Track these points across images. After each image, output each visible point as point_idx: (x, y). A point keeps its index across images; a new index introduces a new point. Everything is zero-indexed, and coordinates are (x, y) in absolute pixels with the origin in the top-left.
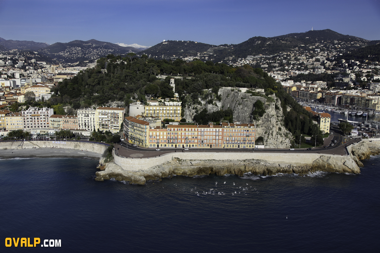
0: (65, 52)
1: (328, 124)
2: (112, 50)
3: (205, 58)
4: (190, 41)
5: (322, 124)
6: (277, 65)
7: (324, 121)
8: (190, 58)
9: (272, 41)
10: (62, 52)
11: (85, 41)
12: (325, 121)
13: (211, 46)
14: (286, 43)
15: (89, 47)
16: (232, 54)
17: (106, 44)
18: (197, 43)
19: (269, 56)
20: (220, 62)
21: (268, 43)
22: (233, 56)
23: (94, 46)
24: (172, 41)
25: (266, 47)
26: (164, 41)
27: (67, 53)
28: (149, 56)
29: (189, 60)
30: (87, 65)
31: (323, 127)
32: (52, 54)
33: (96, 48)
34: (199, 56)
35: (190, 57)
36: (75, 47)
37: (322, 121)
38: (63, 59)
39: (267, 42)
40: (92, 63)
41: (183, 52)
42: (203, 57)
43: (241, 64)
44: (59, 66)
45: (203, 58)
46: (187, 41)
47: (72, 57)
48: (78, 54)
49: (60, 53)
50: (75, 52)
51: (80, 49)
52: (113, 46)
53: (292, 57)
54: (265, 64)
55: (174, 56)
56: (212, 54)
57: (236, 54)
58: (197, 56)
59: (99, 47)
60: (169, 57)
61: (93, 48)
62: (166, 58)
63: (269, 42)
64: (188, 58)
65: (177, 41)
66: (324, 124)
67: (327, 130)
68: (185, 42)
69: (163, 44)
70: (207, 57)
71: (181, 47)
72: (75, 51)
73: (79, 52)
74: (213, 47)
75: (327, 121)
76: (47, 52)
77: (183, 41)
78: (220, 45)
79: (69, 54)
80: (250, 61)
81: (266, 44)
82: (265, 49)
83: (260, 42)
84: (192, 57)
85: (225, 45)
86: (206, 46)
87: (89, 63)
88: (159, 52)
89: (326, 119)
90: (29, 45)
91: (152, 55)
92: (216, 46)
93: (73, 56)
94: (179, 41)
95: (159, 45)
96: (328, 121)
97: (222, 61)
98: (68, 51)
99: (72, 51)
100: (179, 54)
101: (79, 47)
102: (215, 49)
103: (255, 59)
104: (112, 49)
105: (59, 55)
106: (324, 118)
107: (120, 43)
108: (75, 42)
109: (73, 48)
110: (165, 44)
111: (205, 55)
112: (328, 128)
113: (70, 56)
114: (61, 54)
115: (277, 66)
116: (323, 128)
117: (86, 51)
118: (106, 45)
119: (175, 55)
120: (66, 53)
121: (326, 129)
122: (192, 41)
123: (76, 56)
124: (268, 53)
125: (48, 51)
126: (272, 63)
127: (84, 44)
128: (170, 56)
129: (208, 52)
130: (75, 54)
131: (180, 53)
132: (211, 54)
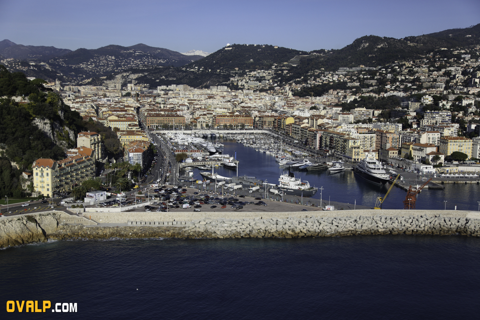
0: (89, 63)
1: (48, 179)
2: (163, 61)
3: (283, 72)
4: (267, 45)
5: (37, 178)
6: (374, 82)
7: (40, 174)
8: (259, 73)
9: (387, 43)
10: (84, 64)
11: (126, 46)
12: (42, 174)
13: (296, 52)
14: (416, 46)
15: (130, 55)
16: (322, 65)
17: (159, 51)
18: (277, 47)
19: (375, 67)
20: (298, 79)
21: (379, 47)
22: (322, 69)
23: (138, 53)
24: (239, 45)
25: (374, 53)
26: (228, 45)
27: (92, 65)
28: (201, 69)
29: (258, 75)
30: (104, 83)
31: (40, 184)
32: (68, 66)
33: (140, 57)
34: (274, 70)
35: (259, 71)
36: (106, 56)
37: (37, 174)
38: (83, 75)
39: (378, 45)
40: (110, 80)
41: (252, 63)
42: (280, 70)
43: (324, 81)
44: (55, 84)
45: (280, 72)
46: (262, 45)
47: (97, 72)
48: (108, 67)
49: (81, 64)
50: (103, 63)
51: (113, 59)
52: (171, 55)
53: (404, 69)
54: (354, 81)
55: (237, 69)
56: (295, 66)
57: (327, 65)
58: (271, 68)
59: (144, 56)
60: (228, 71)
61: (136, 58)
62: (222, 72)
63: (382, 45)
64: (255, 73)
65: (247, 45)
66: (40, 179)
67: (48, 190)
68: (259, 46)
69: (226, 50)
70: (286, 70)
71: (250, 55)
72: (104, 61)
73: (110, 63)
74: (301, 54)
75: (45, 174)
76: (62, 64)
77: (255, 45)
78: (312, 50)
79: (94, 67)
80: (341, 76)
81: (376, 48)
82: (373, 57)
83: (368, 44)
84: (262, 71)
85: (322, 51)
86: (290, 53)
87: (106, 80)
88: (216, 63)
89: (43, 169)
90: (47, 52)
91: (206, 69)
92: (305, 53)
93: (99, 69)
94: (250, 45)
95: (219, 51)
96: (47, 174)
97: (302, 77)
98: (93, 62)
99: (100, 61)
100: (245, 65)
101: (112, 56)
102: (304, 58)
103: (350, 74)
104: (164, 59)
105: (79, 68)
106: (39, 168)
107: (196, 50)
108: (109, 48)
109: (103, 57)
110: (229, 50)
111: (283, 68)
112: (48, 187)
113: (95, 70)
114: (82, 66)
115: (373, 84)
116: (39, 186)
117: (121, 63)
118: (159, 53)
119: (238, 67)
120: (89, 65)
121: (45, 189)
122: (269, 45)
123: (104, 70)
124: (375, 62)
125: (65, 61)
126: (367, 79)
127: (122, 52)
128: (231, 69)
129: (290, 63)
130: (104, 66)
131: (247, 64)
132: (293, 65)
